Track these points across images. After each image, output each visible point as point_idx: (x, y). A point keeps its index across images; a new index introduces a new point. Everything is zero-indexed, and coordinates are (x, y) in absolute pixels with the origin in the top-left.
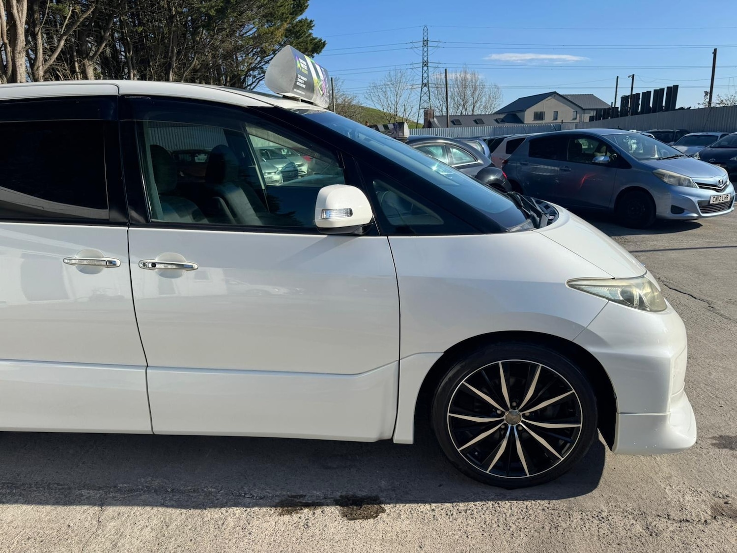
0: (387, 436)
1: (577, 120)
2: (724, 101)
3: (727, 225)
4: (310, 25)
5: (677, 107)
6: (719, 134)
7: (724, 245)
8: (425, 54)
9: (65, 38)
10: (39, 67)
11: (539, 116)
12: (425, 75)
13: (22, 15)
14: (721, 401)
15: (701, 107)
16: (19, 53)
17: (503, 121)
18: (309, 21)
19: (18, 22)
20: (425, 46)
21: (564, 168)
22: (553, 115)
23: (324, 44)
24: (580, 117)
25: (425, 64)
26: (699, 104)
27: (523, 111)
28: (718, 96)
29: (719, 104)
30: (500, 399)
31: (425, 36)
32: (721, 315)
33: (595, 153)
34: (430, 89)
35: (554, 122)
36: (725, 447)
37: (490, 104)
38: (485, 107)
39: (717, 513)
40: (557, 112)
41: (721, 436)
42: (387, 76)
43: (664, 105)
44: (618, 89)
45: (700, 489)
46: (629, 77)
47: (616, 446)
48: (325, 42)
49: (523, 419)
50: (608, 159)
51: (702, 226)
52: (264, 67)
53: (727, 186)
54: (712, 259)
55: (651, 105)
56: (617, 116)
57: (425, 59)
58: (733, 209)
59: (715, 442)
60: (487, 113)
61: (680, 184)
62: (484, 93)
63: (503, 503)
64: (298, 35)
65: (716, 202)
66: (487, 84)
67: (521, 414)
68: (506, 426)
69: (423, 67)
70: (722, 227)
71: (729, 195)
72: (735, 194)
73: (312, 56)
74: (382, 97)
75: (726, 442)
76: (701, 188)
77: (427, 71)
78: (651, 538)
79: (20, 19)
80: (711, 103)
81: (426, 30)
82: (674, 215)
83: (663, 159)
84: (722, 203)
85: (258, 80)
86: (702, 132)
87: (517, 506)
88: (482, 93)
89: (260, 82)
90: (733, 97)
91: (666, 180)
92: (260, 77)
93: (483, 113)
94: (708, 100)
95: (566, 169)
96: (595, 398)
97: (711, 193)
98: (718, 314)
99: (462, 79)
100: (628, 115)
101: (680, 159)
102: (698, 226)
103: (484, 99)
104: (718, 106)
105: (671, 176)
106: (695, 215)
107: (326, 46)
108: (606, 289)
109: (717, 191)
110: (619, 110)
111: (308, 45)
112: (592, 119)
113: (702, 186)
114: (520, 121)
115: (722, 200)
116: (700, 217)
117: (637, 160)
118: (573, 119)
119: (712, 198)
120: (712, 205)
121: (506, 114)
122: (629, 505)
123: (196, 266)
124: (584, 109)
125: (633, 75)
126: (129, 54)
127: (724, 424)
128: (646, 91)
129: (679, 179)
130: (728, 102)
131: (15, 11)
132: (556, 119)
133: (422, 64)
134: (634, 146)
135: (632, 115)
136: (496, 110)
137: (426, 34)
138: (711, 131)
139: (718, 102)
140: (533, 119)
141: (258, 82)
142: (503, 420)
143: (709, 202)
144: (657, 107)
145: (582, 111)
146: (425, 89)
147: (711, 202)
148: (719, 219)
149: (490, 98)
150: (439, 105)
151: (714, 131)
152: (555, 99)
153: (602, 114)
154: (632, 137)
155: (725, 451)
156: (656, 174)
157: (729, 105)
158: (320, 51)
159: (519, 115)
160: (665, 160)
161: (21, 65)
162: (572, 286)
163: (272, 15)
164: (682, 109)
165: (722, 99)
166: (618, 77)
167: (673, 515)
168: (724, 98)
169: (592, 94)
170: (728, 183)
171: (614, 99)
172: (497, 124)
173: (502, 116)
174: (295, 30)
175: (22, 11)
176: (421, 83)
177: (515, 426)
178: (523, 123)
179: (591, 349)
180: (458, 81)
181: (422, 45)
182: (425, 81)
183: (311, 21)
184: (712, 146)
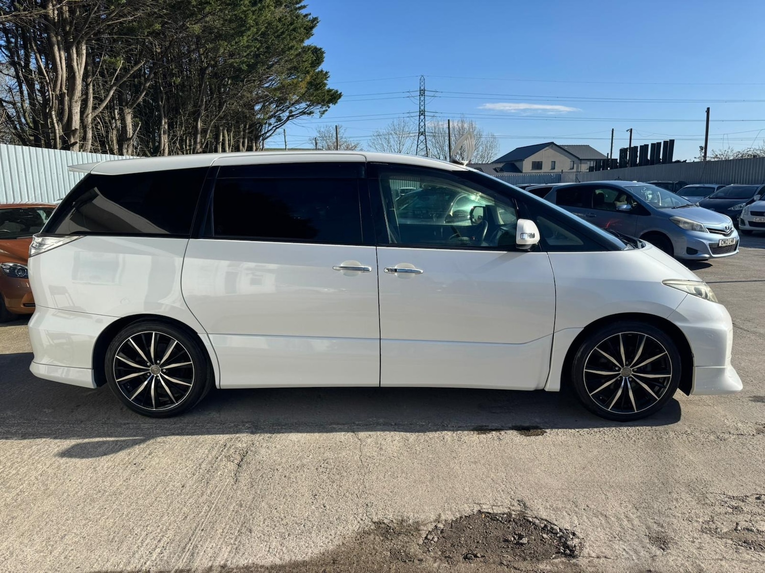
0: (541, 387)
1: (575, 170)
2: (719, 156)
3: (733, 265)
4: (325, 75)
5: (674, 160)
6: (716, 186)
7: (734, 280)
8: (422, 103)
9: (114, 88)
10: (88, 115)
11: (537, 165)
12: (422, 124)
13: (81, 68)
14: (751, 378)
15: (697, 160)
16: (76, 102)
17: (502, 170)
18: (324, 72)
19: (77, 74)
20: (422, 95)
21: (590, 215)
22: (550, 164)
23: (340, 96)
24: (577, 168)
25: (422, 113)
26: (695, 158)
27: (522, 160)
28: (713, 151)
29: (714, 158)
30: (619, 359)
31: (422, 85)
32: (741, 329)
33: (616, 202)
34: (427, 138)
35: (551, 171)
36: (758, 401)
37: (486, 153)
38: (482, 157)
39: (759, 432)
40: (555, 162)
41: (755, 396)
42: (390, 125)
43: (661, 157)
44: (614, 140)
45: (747, 421)
46: (627, 131)
47: (694, 389)
48: (341, 93)
49: (632, 373)
50: (629, 207)
51: (712, 265)
52: (281, 115)
53: (732, 232)
54: (727, 291)
55: (649, 158)
56: (617, 167)
57: (422, 108)
58: (738, 251)
59: (751, 399)
60: (484, 163)
61: (694, 229)
62: (481, 143)
63: (622, 428)
64: (318, 87)
65: (724, 245)
66: (484, 134)
67: (631, 369)
68: (621, 377)
69: (420, 116)
70: (729, 266)
71: (735, 239)
72: (739, 238)
73: (328, 106)
74: (384, 145)
75: (757, 399)
76: (711, 232)
77: (424, 120)
78: (722, 442)
79: (79, 71)
80: (706, 157)
81: (422, 79)
82: (689, 255)
83: (677, 208)
84: (729, 246)
85: (275, 128)
86: (699, 184)
87: (632, 429)
88: (480, 142)
89: (277, 130)
90: (726, 152)
91: (681, 226)
92: (277, 125)
93: (480, 162)
94: (703, 154)
95: (592, 215)
96: (679, 357)
97: (721, 237)
98: (739, 328)
99: (459, 128)
100: (626, 167)
101: (691, 208)
102: (709, 265)
103: (481, 148)
104: (713, 160)
105: (685, 223)
106: (707, 256)
107: (342, 97)
108: (685, 287)
109: (724, 235)
110: (618, 161)
111: (326, 97)
112: (591, 169)
113: (712, 231)
114: (518, 170)
115: (729, 243)
116: (711, 257)
117: (655, 209)
118: (571, 169)
119: (721, 241)
120: (721, 247)
121: (504, 163)
122: (703, 428)
123: (422, 271)
124: (581, 159)
125: (631, 129)
126: (162, 102)
127: (755, 390)
128: (643, 145)
129: (692, 225)
130: (722, 156)
131: (75, 64)
132: (553, 168)
133: (419, 113)
134: (650, 196)
135: (631, 166)
136: (495, 159)
137: (422, 83)
138: (707, 183)
139: (712, 156)
140: (531, 169)
141: (275, 130)
142: (620, 374)
143: (718, 244)
144: (655, 160)
145: (579, 161)
146: (422, 138)
147: (720, 245)
148: (726, 260)
149: (486, 147)
150: (436, 153)
151: (710, 183)
152: (553, 149)
153: (602, 164)
154: (648, 189)
155: (759, 404)
156: (674, 221)
157: (723, 159)
158: (336, 102)
159: (517, 164)
160: (679, 209)
161: (77, 113)
162: (665, 284)
163: (295, 68)
164: (678, 162)
165: (716, 154)
166: (613, 129)
167: (732, 432)
168: (718, 153)
169: (588, 144)
170: (733, 229)
171: (610, 150)
172: (496, 173)
173: (500, 165)
174: (315, 83)
175: (81, 64)
176: (418, 131)
177: (627, 378)
178: (521, 172)
179: (679, 324)
180: (456, 130)
181: (419, 94)
182: (422, 130)
183: (327, 73)
184: (711, 196)
